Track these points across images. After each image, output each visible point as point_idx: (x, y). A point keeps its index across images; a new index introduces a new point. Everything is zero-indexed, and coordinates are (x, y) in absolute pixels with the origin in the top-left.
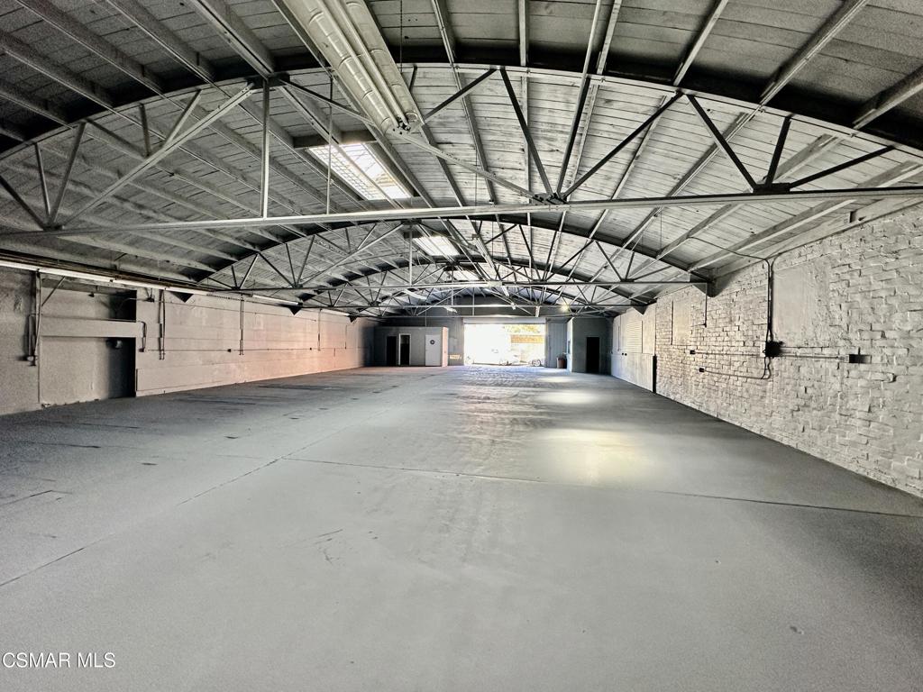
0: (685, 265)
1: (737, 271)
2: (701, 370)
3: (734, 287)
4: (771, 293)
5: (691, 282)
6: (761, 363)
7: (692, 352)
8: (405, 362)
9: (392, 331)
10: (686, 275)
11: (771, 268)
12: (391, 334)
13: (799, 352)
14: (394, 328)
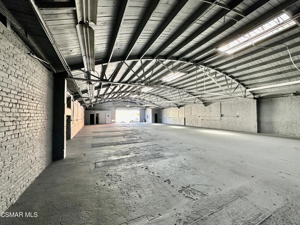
0: (203, 101)
1: (212, 103)
2: (202, 120)
3: (211, 105)
4: (221, 107)
5: (203, 104)
6: (219, 118)
7: (199, 117)
8: (97, 123)
9: (93, 112)
10: (202, 103)
11: (221, 103)
12: (92, 113)
13: (227, 116)
14: (93, 111)
